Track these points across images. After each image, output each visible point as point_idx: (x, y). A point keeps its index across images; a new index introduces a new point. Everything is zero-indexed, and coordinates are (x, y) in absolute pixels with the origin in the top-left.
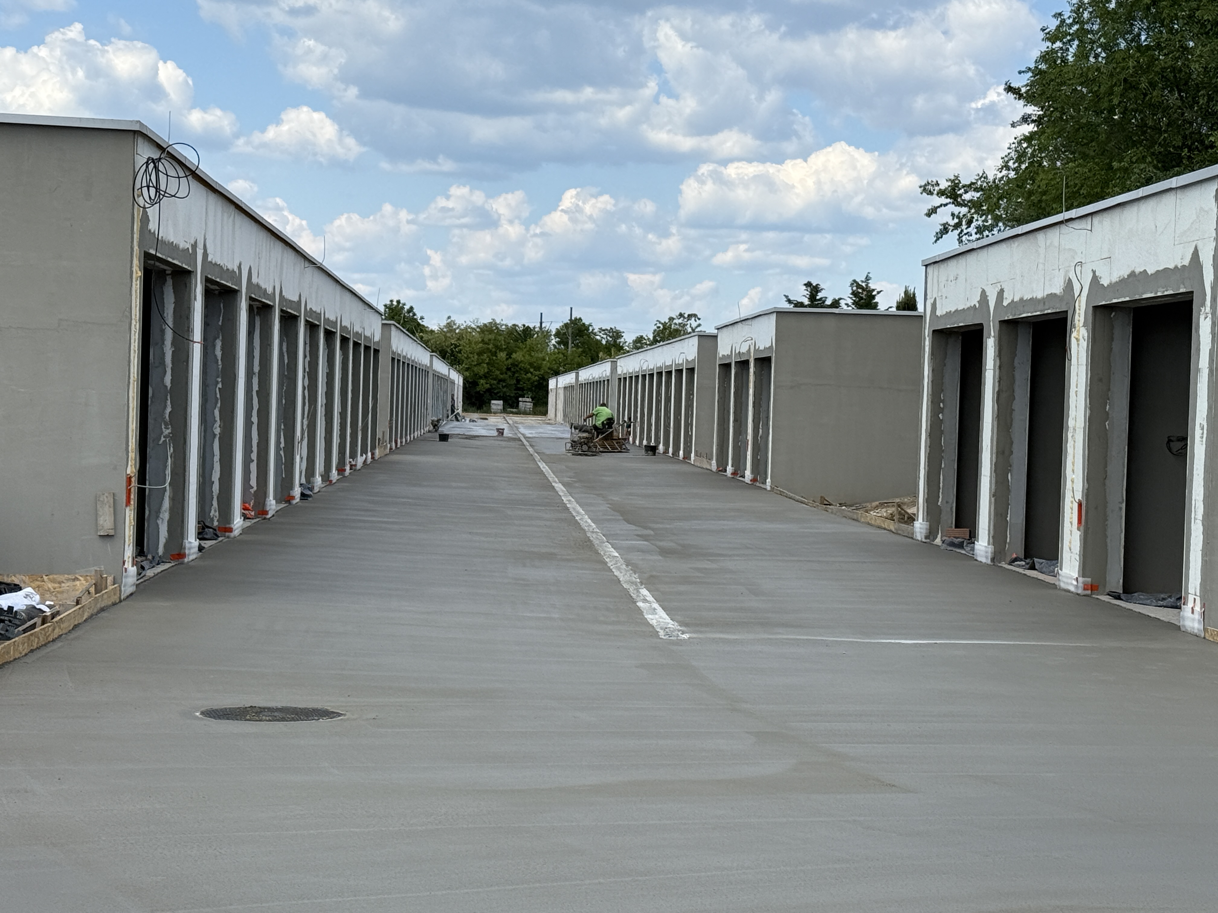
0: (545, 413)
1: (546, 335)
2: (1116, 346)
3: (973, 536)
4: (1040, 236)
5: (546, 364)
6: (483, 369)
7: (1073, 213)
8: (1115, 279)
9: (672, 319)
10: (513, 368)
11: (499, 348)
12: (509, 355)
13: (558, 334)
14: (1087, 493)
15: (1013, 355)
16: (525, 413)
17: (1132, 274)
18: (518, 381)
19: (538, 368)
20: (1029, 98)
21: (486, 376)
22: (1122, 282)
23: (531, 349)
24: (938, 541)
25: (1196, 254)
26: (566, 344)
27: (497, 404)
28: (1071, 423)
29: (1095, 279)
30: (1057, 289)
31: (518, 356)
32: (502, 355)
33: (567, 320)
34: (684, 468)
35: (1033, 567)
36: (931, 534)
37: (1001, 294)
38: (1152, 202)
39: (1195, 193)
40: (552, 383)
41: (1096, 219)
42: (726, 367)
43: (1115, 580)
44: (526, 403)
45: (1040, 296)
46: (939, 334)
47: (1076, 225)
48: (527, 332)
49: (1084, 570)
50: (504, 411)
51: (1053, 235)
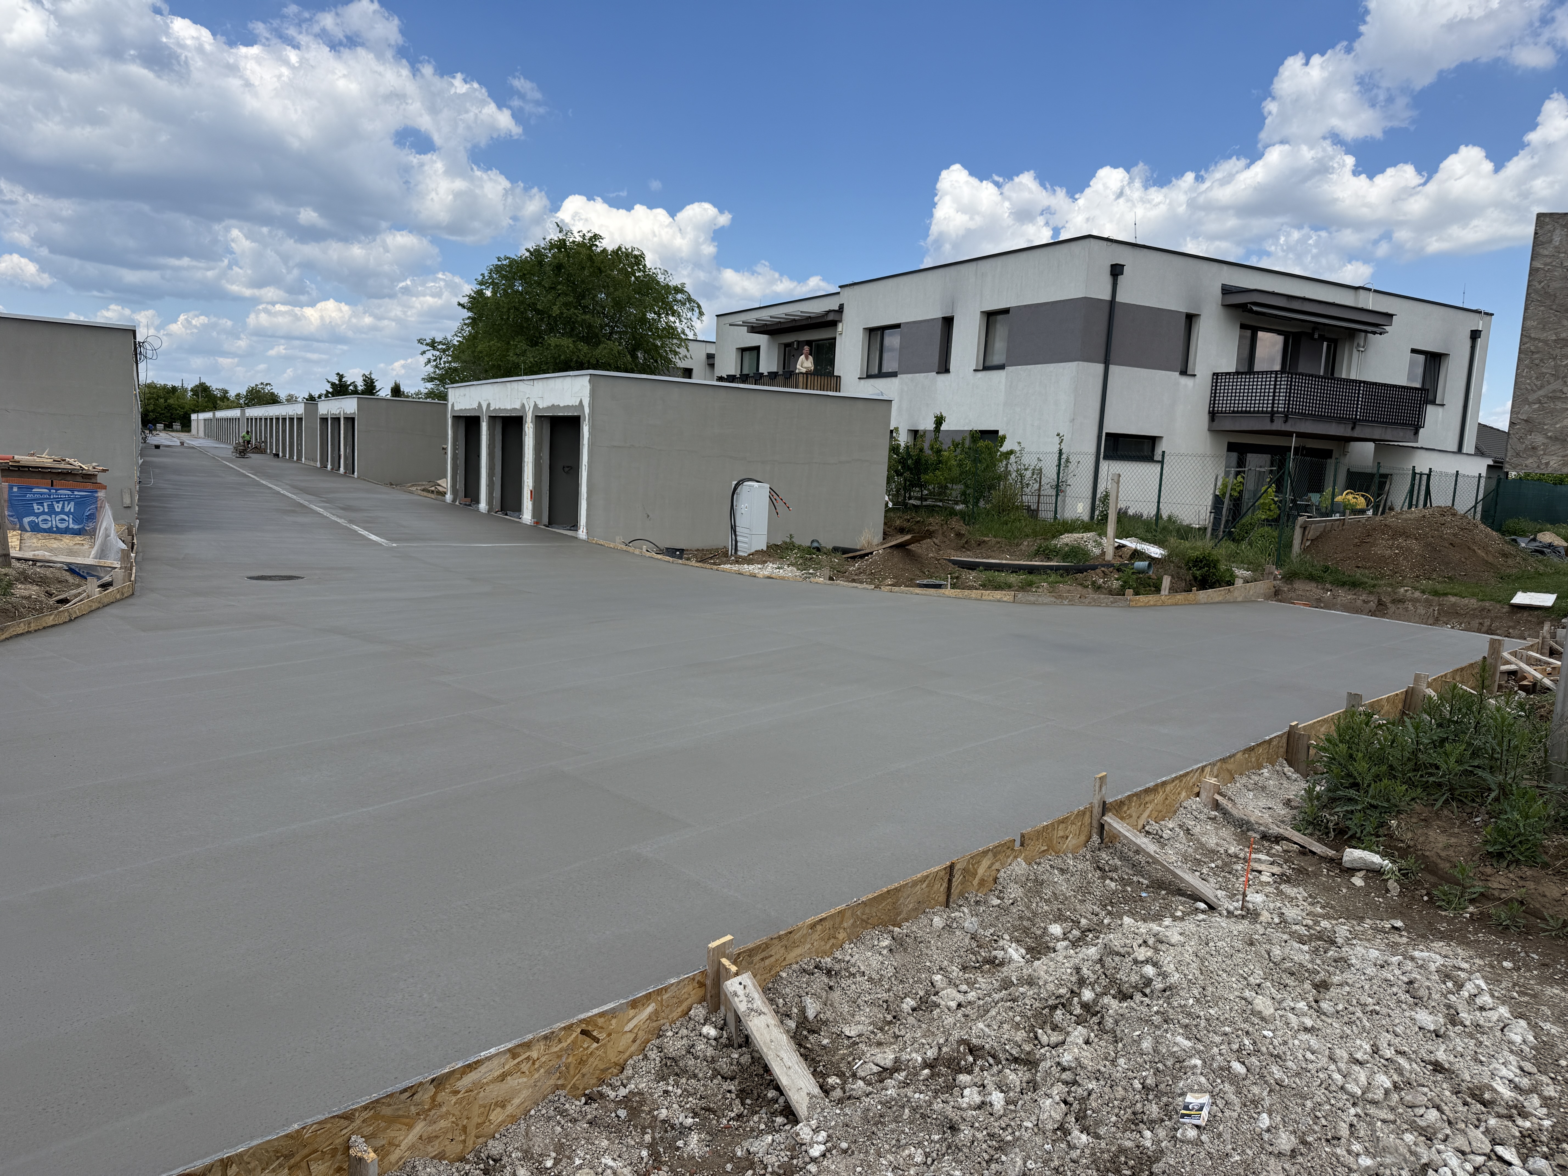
0: (189, 431)
1: (186, 390)
2: (544, 431)
3: (478, 502)
4: (508, 384)
5: (187, 407)
6: (151, 407)
7: (525, 378)
8: (545, 406)
9: (257, 385)
10: (169, 407)
11: (159, 397)
12: (166, 401)
13: (192, 390)
14: (535, 487)
15: (494, 429)
16: (177, 431)
17: (553, 405)
18: (172, 414)
19: (183, 408)
20: (469, 309)
21: (152, 411)
22: (548, 407)
23: (178, 398)
24: (457, 503)
25: (581, 401)
26: (197, 396)
27: (160, 426)
28: (526, 460)
29: (536, 405)
30: (518, 406)
31: (171, 401)
32: (162, 400)
33: (197, 383)
34: (299, 465)
35: (506, 515)
36: (454, 500)
37: (489, 405)
38: (561, 379)
39: (580, 379)
40: (194, 417)
41: (535, 382)
42: (324, 420)
43: (545, 519)
44: (177, 426)
45: (509, 408)
46: (457, 418)
47: (526, 382)
48: (174, 389)
49: (534, 516)
50: (164, 429)
51: (515, 385)
